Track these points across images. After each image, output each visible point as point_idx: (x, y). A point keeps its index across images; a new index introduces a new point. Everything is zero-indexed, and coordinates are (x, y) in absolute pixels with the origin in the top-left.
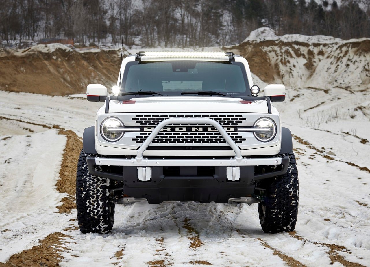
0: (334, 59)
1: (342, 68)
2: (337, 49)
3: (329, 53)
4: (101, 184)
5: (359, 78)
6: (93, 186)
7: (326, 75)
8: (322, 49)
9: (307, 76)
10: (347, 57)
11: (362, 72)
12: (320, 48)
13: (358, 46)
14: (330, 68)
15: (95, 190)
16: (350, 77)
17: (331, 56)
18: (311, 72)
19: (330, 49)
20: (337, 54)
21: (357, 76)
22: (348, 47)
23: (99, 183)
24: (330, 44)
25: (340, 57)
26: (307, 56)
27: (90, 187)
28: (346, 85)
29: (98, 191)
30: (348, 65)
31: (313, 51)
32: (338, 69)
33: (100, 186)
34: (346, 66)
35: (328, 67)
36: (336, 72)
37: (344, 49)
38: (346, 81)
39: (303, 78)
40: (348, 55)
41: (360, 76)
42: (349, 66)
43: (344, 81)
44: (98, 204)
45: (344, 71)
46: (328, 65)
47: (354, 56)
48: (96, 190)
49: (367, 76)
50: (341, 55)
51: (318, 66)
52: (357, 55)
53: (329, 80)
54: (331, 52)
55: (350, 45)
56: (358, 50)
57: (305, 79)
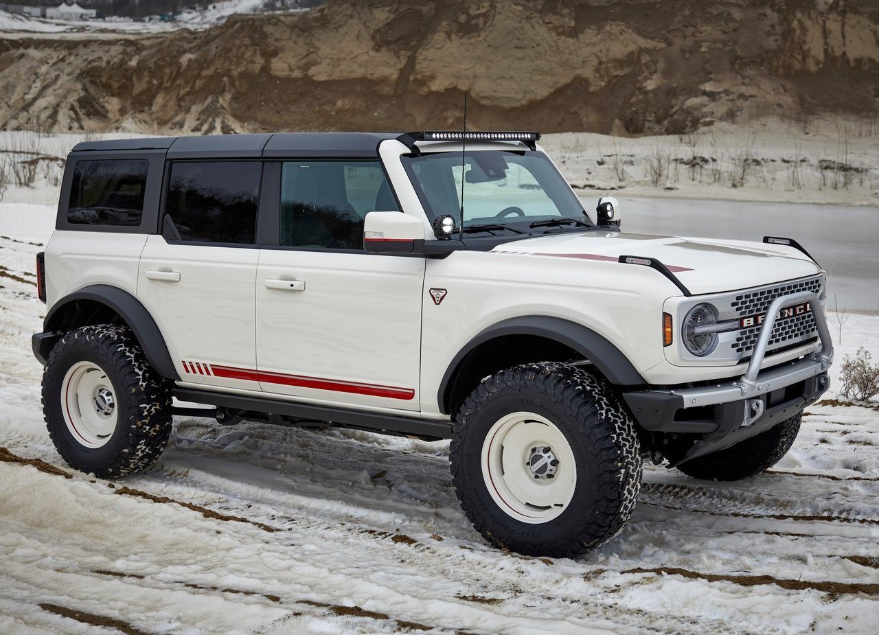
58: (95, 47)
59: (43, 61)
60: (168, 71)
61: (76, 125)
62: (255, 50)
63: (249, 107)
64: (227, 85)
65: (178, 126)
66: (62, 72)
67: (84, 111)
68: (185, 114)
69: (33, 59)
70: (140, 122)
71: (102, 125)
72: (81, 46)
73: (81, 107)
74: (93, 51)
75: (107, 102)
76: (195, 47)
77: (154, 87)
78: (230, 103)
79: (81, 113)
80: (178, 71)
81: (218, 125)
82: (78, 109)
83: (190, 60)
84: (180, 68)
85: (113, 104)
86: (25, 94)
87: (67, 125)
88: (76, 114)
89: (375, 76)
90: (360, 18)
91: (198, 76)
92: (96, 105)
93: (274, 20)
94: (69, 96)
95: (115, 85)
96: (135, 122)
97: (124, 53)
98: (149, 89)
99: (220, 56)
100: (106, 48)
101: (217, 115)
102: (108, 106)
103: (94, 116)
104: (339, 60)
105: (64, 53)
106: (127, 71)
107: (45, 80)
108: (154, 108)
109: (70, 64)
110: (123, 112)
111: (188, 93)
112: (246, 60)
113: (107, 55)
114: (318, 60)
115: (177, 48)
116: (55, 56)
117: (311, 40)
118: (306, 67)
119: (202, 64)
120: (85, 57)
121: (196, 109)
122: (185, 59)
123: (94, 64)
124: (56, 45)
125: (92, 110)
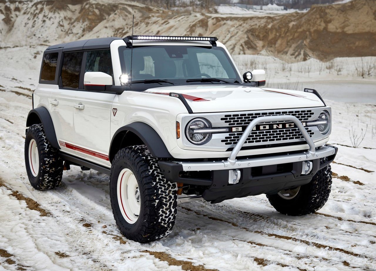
0: (31, 16)
1: (39, 24)
2: (33, 6)
3: (26, 10)
4: (173, 190)
5: (55, 33)
6: (165, 193)
7: (25, 29)
8: (18, 6)
9: (7, 30)
10: (43, 14)
11: (57, 27)
12: (16, 5)
13: (52, 4)
14: (28, 24)
15: (167, 197)
16: (47, 32)
17: (27, 12)
18: (10, 27)
19: (25, 6)
20: (33, 10)
21: (54, 31)
22: (43, 5)
23: (170, 189)
24: (25, 1)
25: (36, 13)
26: (4, 12)
27: (163, 194)
28: (44, 39)
29: (171, 197)
30: (44, 21)
31: (9, 7)
32: (35, 24)
33: (172, 191)
34: (42, 22)
35: (26, 22)
36: (33, 27)
37: (39, 6)
38: (44, 35)
39: (3, 32)
40: (44, 11)
41: (56, 31)
42: (46, 22)
43: (42, 35)
44: (171, 212)
45: (41, 26)
46: (25, 21)
47: (49, 13)
48: (169, 197)
49: (62, 31)
50: (37, 11)
51: (16, 22)
52: (51, 12)
53: (28, 34)
54: (27, 9)
55: (44, 3)
56: (52, 8)
57: (5, 33)
58: (255, 20)
59: (233, 26)
60: (283, 30)
61: (242, 52)
62: (321, 20)
63: (317, 45)
64: (308, 36)
65: (285, 53)
66: (240, 30)
67: (247, 47)
68: (289, 48)
69: (229, 25)
70: (269, 51)
71: (254, 52)
72: (249, 20)
73: (246, 45)
74: (254, 22)
75: (258, 43)
76: (296, 19)
77: (277, 37)
78: (309, 43)
79: (245, 47)
80: (288, 30)
81: (302, 53)
82: (244, 46)
83: (293, 25)
84: (289, 28)
85: (260, 44)
86: (223, 39)
87: (238, 53)
88: (243, 47)
89: (374, 31)
90: (369, 5)
91: (296, 32)
92: (252, 44)
93: (330, 7)
94: (241, 40)
95: (261, 36)
96: (267, 51)
97: (267, 22)
98: (275, 37)
99: (306, 23)
100: (259, 20)
101: (302, 48)
102: (258, 45)
103: (251, 48)
104: (358, 24)
105: (242, 22)
106: (267, 29)
107: (232, 33)
108: (277, 45)
109: (243, 27)
110: (263, 47)
111: (292, 39)
112: (317, 24)
113: (260, 23)
114: (349, 24)
115: (288, 19)
116: (237, 23)
117: (346, 15)
118: (343, 28)
119: (298, 26)
120: (250, 24)
121: (294, 46)
122: (291, 25)
123: (253, 27)
124: (239, 19)
125: (250, 46)
